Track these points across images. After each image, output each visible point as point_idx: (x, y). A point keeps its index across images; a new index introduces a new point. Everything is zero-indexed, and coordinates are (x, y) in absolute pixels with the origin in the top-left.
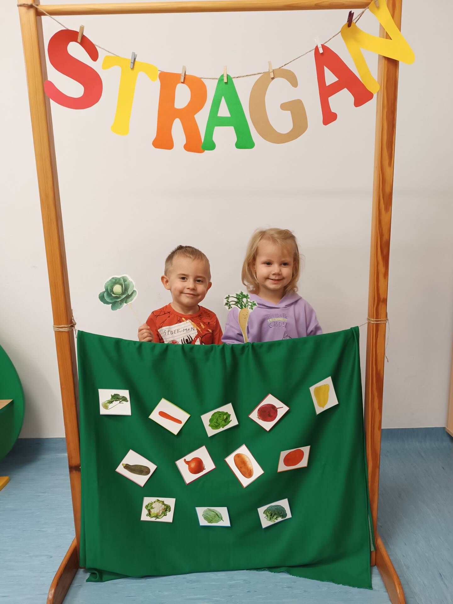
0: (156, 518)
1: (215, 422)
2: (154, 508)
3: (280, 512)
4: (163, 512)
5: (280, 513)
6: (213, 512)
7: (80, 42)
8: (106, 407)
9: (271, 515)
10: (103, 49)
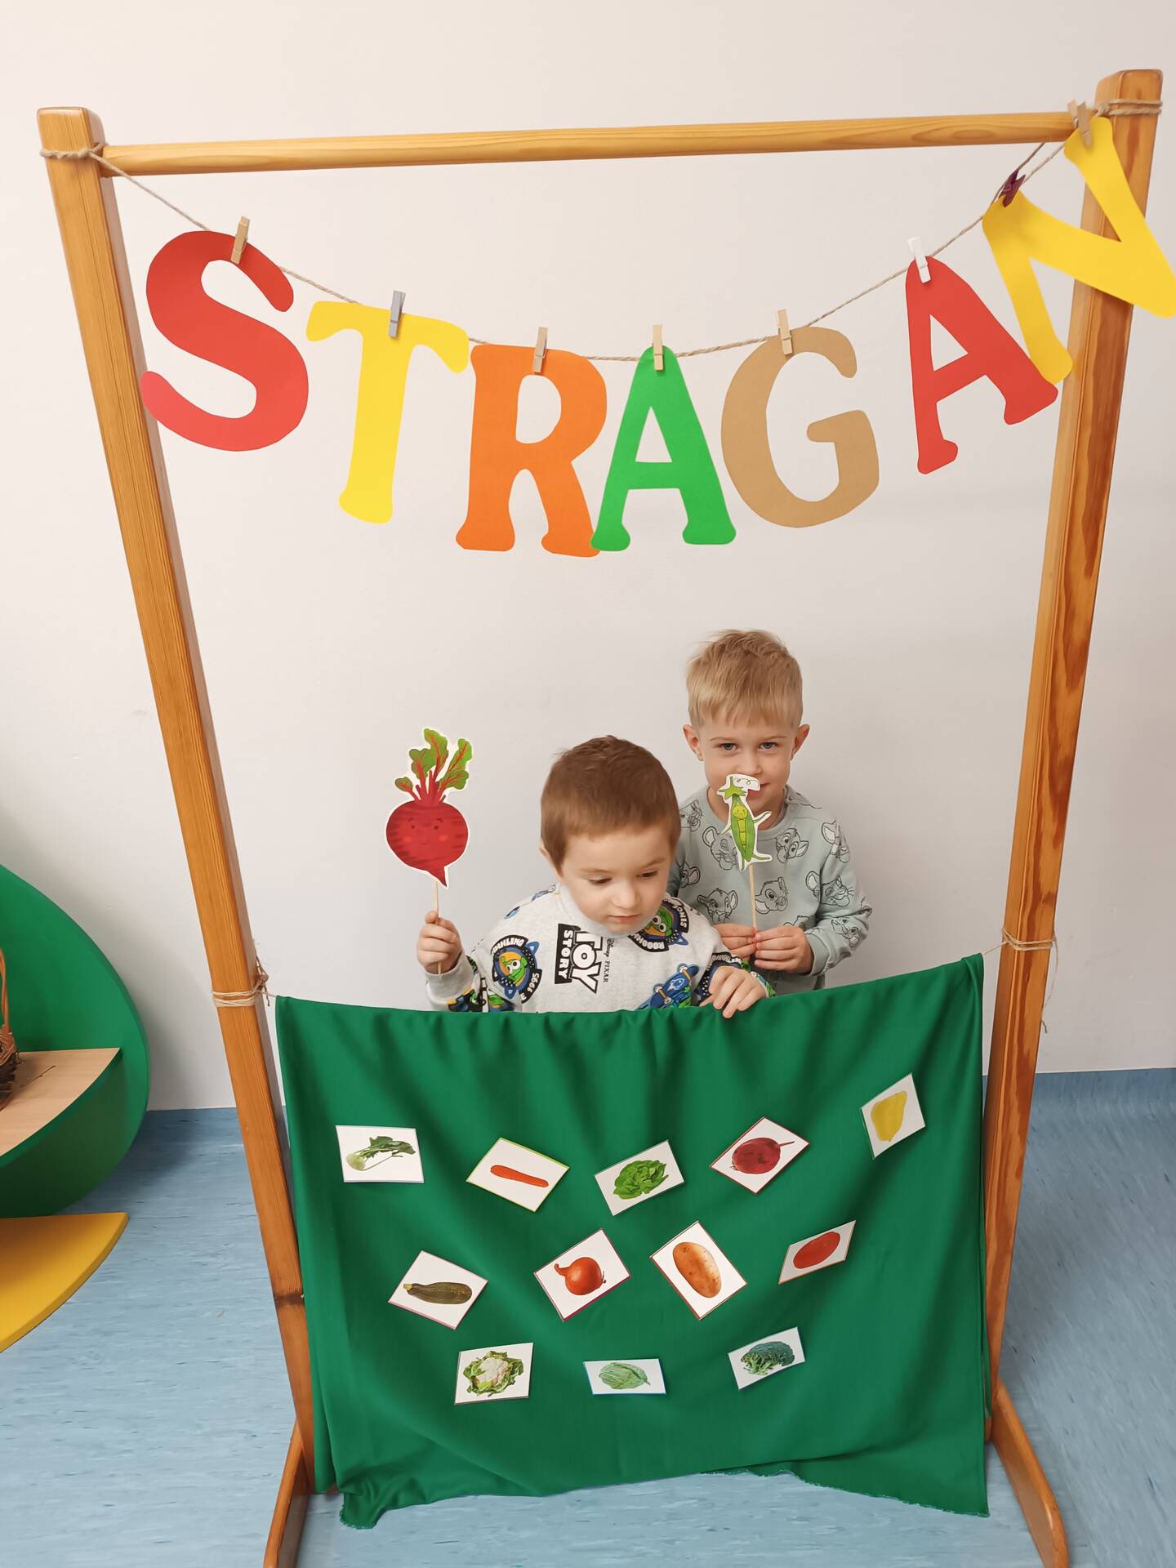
0: (490, 1393)
1: (628, 1185)
2: (484, 1372)
3: (783, 1354)
4: (505, 1377)
5: (779, 1355)
6: (624, 1369)
7: (238, 263)
8: (358, 1165)
9: (759, 1362)
10: (307, 281)
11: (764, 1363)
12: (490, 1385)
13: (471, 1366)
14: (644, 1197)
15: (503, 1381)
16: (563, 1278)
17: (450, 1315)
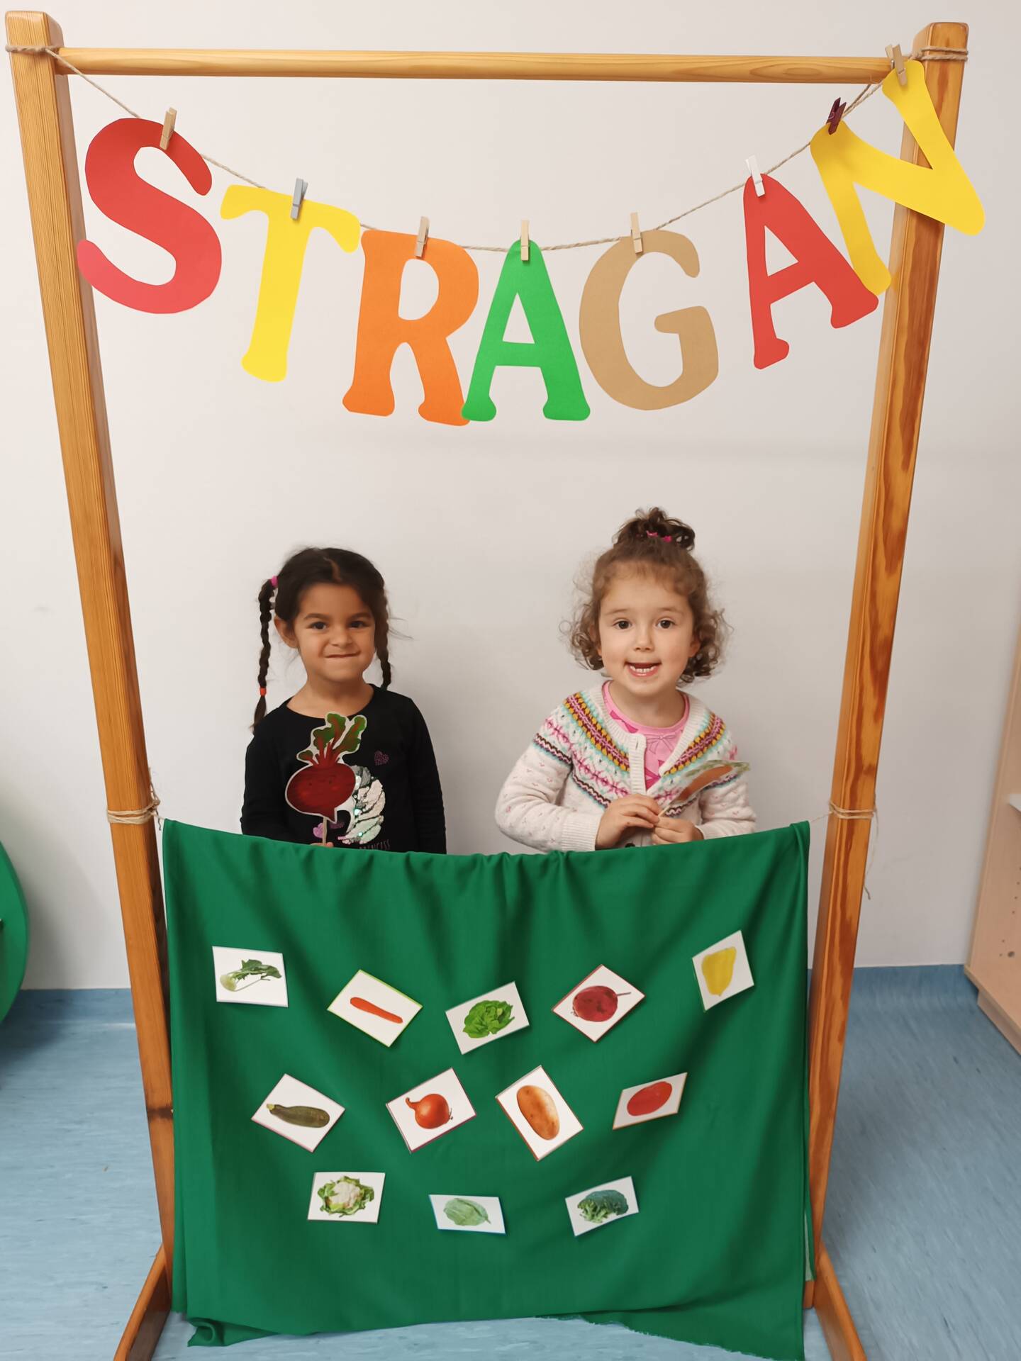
0: (341, 1214)
1: (477, 1024)
2: (337, 1194)
3: (616, 1203)
4: (356, 1202)
5: (614, 1204)
6: (467, 1206)
7: (165, 148)
8: (230, 986)
9: (595, 1210)
10: (223, 167)
11: (600, 1211)
12: (341, 1207)
13: (325, 1187)
14: (491, 1037)
15: (355, 1205)
16: (413, 1111)
17: (309, 1138)
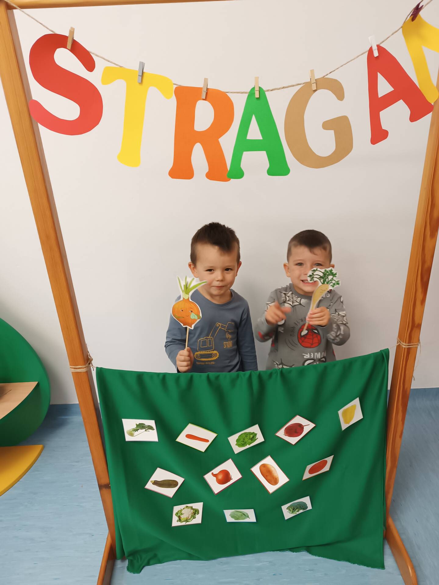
0: (186, 522)
1: (242, 442)
2: (183, 514)
5: (302, 507)
6: (240, 513)
7: (70, 49)
8: (131, 435)
9: (293, 509)
10: (101, 57)
11: (296, 510)
12: (186, 519)
13: (178, 512)
14: (248, 446)
15: (191, 517)
16: (215, 478)
17: (170, 492)
